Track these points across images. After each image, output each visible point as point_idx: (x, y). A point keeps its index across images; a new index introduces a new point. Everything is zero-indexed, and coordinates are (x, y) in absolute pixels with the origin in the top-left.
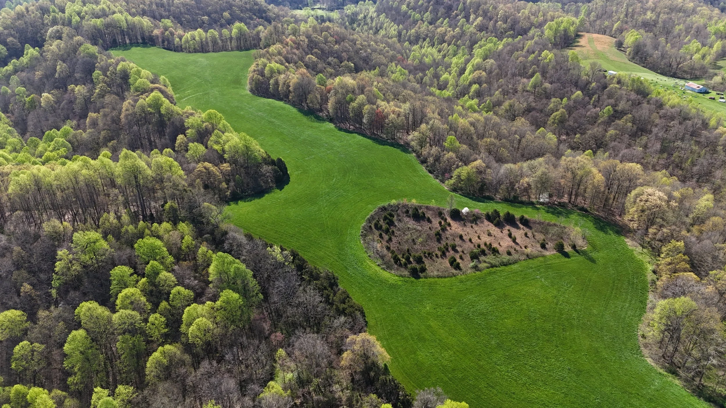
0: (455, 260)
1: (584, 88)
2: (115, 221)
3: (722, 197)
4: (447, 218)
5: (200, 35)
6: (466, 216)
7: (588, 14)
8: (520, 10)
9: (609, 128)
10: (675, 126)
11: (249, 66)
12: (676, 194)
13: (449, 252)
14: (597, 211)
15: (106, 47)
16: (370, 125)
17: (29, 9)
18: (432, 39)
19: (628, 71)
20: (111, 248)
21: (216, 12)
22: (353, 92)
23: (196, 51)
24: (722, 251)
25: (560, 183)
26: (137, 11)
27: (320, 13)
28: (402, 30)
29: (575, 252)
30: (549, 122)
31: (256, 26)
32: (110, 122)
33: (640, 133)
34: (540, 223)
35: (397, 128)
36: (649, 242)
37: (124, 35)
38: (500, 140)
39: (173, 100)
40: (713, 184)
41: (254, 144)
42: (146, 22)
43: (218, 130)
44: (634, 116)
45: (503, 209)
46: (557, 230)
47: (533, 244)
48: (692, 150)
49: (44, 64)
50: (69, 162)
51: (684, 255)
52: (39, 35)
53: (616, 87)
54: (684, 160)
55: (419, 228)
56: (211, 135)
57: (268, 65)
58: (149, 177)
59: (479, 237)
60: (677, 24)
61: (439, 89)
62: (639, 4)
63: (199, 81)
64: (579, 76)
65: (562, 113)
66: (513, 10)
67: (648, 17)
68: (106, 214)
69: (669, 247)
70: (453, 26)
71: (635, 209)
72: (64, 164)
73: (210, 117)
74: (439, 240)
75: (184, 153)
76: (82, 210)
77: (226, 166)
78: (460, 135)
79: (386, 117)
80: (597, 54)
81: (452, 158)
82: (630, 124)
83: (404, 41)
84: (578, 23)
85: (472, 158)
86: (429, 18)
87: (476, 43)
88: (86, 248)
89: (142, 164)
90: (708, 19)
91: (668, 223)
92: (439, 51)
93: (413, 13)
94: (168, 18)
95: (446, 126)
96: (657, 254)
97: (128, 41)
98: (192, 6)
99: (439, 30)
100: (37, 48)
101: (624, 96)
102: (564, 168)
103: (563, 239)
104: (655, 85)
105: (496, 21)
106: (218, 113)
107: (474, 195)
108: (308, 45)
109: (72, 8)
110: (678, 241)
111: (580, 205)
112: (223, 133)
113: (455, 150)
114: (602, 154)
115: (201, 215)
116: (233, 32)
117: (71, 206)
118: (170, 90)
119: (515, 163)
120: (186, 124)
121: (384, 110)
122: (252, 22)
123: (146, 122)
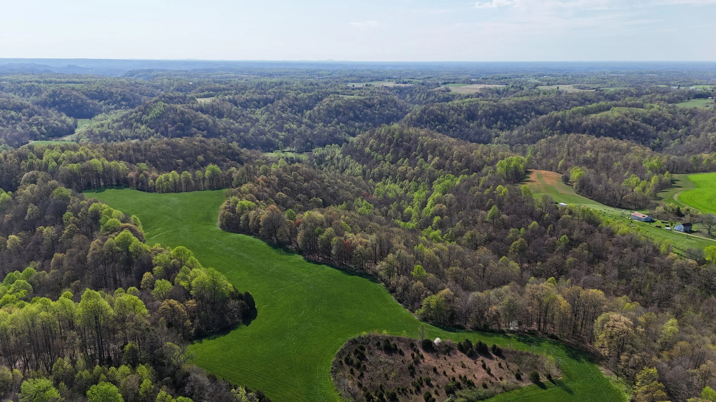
0: (430, 396)
1: (539, 218)
2: (69, 366)
3: (684, 321)
4: (419, 349)
5: (174, 176)
6: (438, 347)
7: (535, 153)
8: (473, 151)
9: (568, 256)
10: (629, 254)
11: (220, 204)
12: (641, 319)
13: (424, 387)
14: (567, 338)
15: (80, 190)
16: (339, 256)
17: (8, 156)
18: (394, 176)
19: (577, 202)
20: (62, 397)
21: (191, 156)
22: (322, 225)
23: (168, 191)
24: (695, 377)
25: (527, 311)
26: (114, 156)
27: (290, 155)
28: (366, 169)
29: (551, 383)
30: (510, 251)
31: (229, 168)
32: (75, 262)
33: (597, 260)
34: (512, 353)
35: (365, 258)
36: (622, 370)
37: (99, 178)
38: (465, 269)
39: (143, 238)
40: (674, 308)
41: (221, 279)
42: (122, 165)
43: (186, 266)
44: (589, 244)
45: (475, 339)
46: (530, 359)
47: (508, 375)
48: (648, 275)
49: (15, 207)
50: (28, 305)
51: (659, 382)
52: (14, 179)
53: (568, 218)
54: (642, 285)
55: (391, 361)
56: (178, 271)
57: (239, 202)
58: (110, 318)
59: (453, 369)
60: (615, 161)
61: (404, 221)
62: (579, 145)
63: (169, 219)
64: (533, 208)
65: (522, 242)
66: (466, 151)
67: (588, 156)
68: (60, 359)
69: (643, 374)
70: (413, 165)
71: (603, 335)
72: (21, 306)
73: (178, 254)
74: (412, 374)
75: (150, 290)
76: (36, 355)
77: (191, 303)
78: (426, 264)
79: (354, 248)
80: (547, 188)
81: (420, 287)
82: (586, 252)
83: (369, 179)
84: (526, 161)
85: (440, 286)
86: (391, 158)
87: (435, 179)
88: (35, 397)
89: (104, 303)
90: (642, 156)
91: (637, 349)
92: (402, 187)
93: (376, 155)
94: (144, 162)
95: (412, 256)
96: (632, 382)
97: (102, 184)
98: (168, 151)
99: (400, 169)
100: (10, 192)
101: (577, 225)
102: (530, 296)
103: (537, 369)
104: (603, 216)
105: (452, 161)
106: (187, 250)
107: (445, 325)
108: (278, 184)
109: (50, 154)
110: (650, 368)
111: (550, 333)
112: (191, 269)
113: (423, 279)
114: (564, 280)
115: (162, 356)
116: (206, 173)
117: (24, 351)
118: (140, 229)
119: (482, 292)
120: (153, 261)
121: (351, 242)
122: (225, 164)
123: (113, 260)
